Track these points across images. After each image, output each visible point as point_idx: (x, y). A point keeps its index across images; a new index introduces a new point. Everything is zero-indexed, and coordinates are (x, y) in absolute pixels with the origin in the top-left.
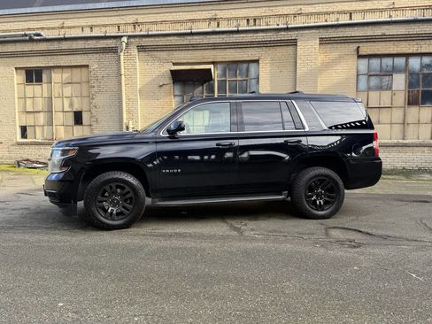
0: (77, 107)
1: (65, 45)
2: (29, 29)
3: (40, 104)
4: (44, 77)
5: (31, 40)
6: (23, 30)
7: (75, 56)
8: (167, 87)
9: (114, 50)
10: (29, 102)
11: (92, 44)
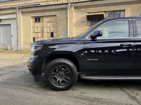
0: (52, 31)
1: (48, 8)
2: (36, 3)
3: (40, 30)
4: (41, 20)
5: (37, 6)
6: (34, 3)
7: (51, 12)
8: (85, 22)
9: (65, 9)
10: (36, 29)
11: (58, 7)
